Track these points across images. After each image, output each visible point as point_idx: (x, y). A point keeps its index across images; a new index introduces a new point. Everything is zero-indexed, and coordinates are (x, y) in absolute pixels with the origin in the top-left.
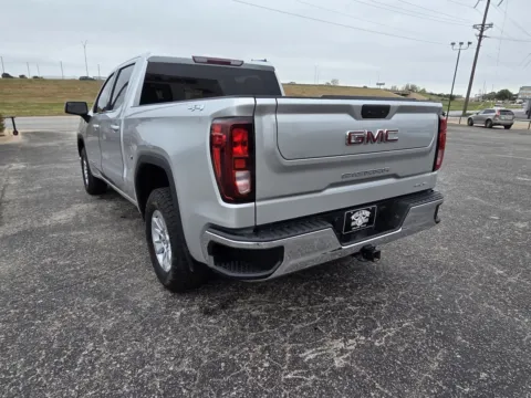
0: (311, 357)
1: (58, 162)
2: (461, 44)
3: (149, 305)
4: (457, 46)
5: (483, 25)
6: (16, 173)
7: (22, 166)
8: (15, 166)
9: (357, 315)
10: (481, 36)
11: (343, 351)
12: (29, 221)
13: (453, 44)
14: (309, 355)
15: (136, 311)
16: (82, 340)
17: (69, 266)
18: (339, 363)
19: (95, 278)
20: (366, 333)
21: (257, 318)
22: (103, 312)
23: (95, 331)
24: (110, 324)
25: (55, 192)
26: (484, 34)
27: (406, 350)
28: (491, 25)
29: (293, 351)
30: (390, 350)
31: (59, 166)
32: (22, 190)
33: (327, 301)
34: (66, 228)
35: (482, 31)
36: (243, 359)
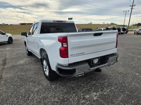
0: (88, 97)
1: (19, 47)
2: (126, 11)
3: (46, 84)
4: (125, 12)
5: (133, 5)
6: (8, 51)
7: (9, 49)
8: (8, 49)
9: (99, 86)
10: (132, 9)
11: (96, 95)
12: (13, 63)
13: (124, 11)
14: (87, 96)
15: (43, 86)
16: (30, 93)
17: (25, 75)
18: (95, 98)
19: (32, 78)
20: (102, 91)
21: (73, 87)
22: (35, 86)
23: (33, 91)
24: (36, 89)
25: (19, 55)
26: (133, 8)
27: (112, 95)
28: (135, 5)
29: (83, 95)
30: (108, 95)
31: (19, 49)
32: (10, 55)
33: (91, 83)
34: (23, 65)
35: (132, 7)
36: (71, 98)
